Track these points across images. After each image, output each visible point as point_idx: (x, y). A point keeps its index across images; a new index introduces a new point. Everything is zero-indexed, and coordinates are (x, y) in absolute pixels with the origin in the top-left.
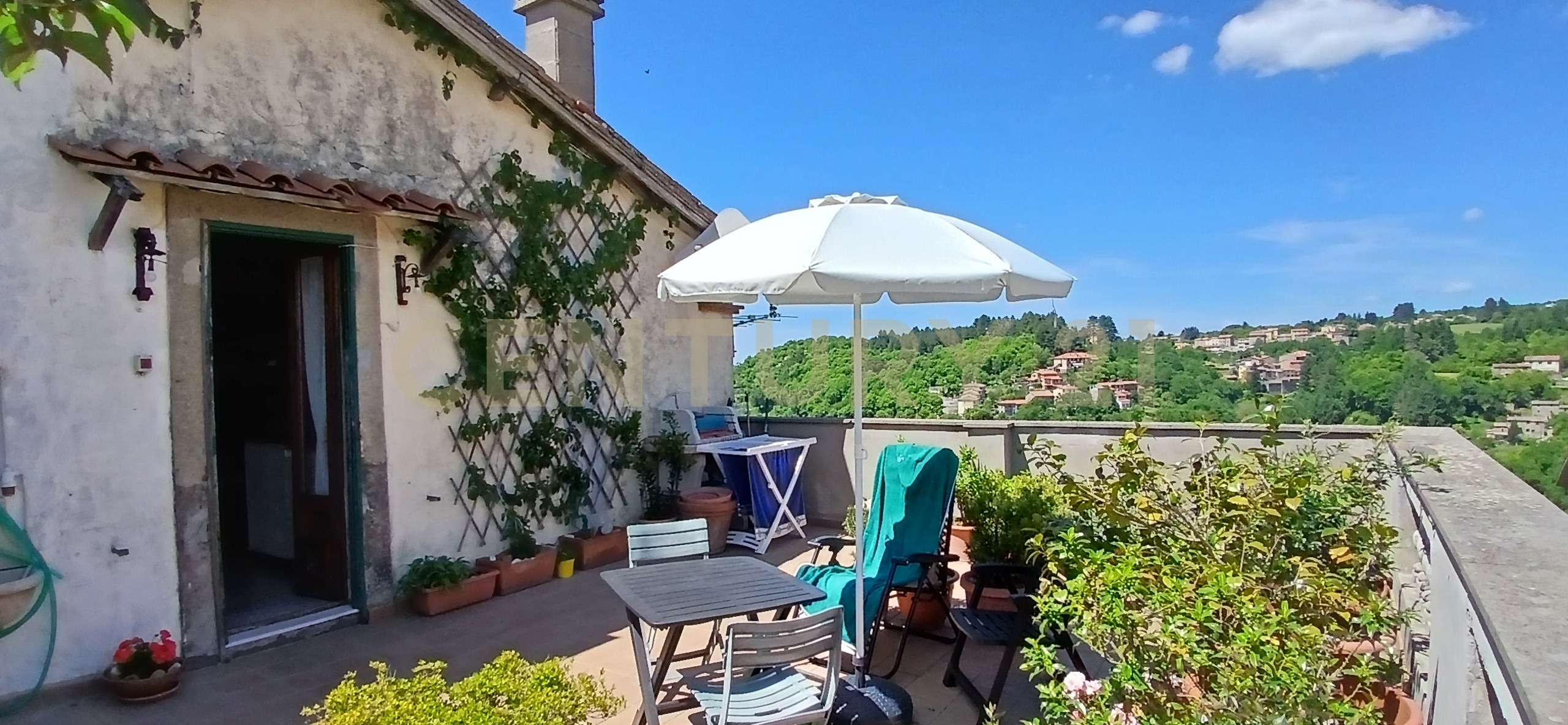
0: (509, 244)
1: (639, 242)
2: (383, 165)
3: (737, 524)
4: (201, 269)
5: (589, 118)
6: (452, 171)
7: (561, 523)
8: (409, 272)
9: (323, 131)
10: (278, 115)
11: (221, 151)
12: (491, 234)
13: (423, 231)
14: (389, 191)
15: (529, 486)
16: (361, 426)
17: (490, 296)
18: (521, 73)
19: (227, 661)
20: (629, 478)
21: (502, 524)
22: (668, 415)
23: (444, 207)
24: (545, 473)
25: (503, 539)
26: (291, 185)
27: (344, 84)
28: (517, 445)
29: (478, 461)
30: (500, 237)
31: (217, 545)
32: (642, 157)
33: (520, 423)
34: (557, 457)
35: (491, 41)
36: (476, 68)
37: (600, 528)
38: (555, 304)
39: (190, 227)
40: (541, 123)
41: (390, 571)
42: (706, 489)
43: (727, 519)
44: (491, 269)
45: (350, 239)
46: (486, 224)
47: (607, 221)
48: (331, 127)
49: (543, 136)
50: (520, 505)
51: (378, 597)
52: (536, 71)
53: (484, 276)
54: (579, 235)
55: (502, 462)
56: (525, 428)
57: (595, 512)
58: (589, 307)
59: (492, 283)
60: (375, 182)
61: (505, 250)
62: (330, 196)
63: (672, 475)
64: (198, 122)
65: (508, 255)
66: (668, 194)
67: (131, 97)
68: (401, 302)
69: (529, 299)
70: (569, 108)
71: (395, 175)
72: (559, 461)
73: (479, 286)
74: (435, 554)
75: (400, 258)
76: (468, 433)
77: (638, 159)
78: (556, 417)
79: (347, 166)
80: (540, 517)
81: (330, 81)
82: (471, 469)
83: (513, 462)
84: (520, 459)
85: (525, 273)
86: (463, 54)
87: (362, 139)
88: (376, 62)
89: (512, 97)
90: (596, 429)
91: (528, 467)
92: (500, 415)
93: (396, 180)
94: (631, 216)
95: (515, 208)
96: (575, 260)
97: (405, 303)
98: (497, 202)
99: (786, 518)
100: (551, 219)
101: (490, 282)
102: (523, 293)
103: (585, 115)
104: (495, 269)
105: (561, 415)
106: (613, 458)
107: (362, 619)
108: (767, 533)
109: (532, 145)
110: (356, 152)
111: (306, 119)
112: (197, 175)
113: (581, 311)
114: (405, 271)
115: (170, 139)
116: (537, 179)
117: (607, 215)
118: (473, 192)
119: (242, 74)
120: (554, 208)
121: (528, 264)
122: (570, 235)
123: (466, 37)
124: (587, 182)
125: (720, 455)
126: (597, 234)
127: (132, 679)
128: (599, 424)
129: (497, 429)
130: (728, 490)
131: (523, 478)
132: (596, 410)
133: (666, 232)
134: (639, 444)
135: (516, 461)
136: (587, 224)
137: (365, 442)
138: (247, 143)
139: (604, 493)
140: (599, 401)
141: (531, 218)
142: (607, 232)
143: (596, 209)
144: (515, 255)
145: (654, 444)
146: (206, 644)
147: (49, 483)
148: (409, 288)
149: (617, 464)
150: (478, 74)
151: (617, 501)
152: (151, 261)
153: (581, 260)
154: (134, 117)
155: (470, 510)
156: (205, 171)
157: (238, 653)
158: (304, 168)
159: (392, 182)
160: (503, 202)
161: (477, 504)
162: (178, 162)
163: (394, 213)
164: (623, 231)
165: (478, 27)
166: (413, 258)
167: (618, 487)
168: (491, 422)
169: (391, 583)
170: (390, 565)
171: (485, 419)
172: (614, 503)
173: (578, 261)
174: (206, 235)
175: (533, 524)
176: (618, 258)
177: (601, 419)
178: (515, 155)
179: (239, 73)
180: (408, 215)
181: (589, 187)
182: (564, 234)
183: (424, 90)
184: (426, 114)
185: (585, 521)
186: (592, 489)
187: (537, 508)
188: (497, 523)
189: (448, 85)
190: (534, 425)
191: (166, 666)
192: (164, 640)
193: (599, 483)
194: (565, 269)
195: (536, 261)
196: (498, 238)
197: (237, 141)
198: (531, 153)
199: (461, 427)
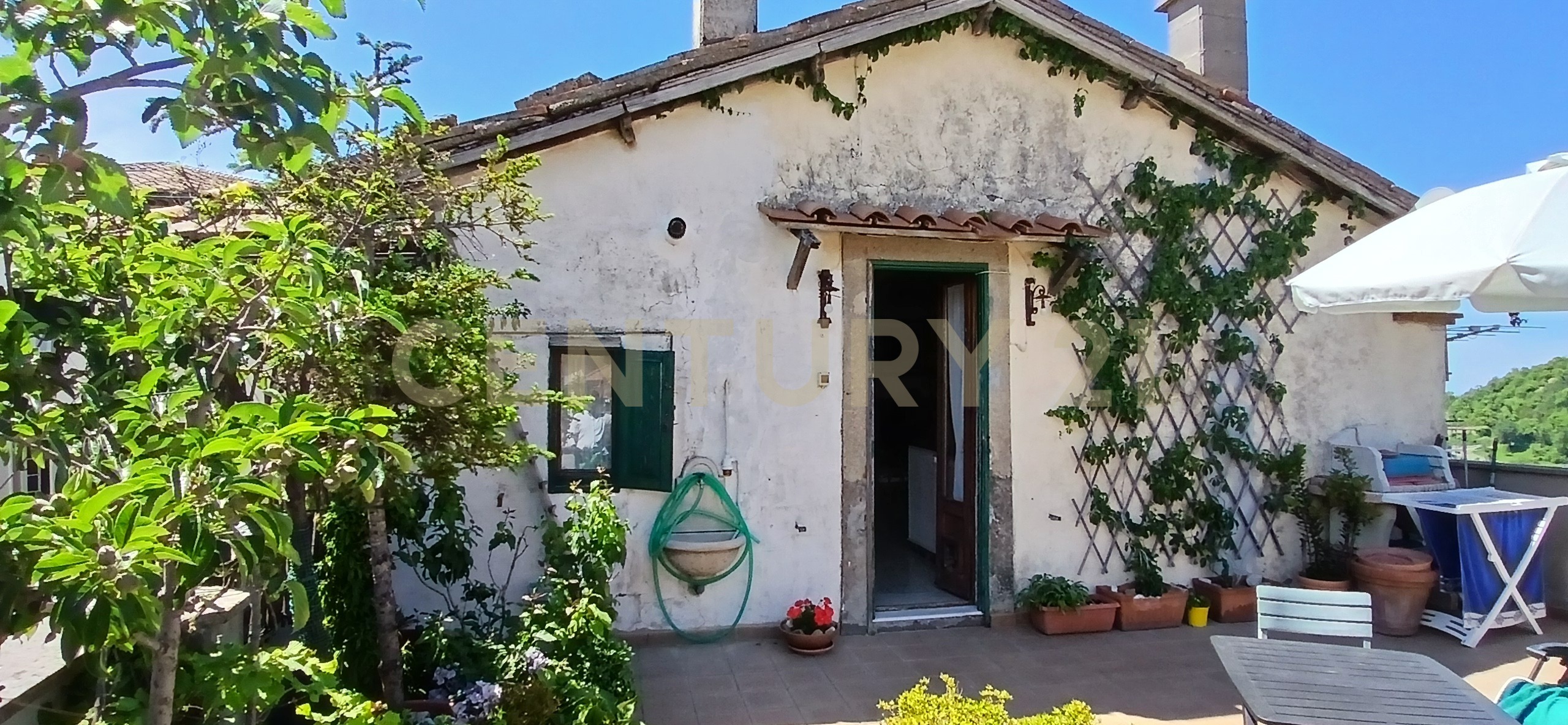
0: (1141, 258)
1: (1306, 241)
2: (1016, 194)
3: (1437, 601)
4: (867, 301)
5: (1239, 106)
6: (1082, 189)
7: (1195, 563)
8: (1037, 294)
9: (964, 171)
10: (927, 162)
11: (880, 199)
12: (1122, 249)
13: (1051, 252)
14: (1020, 216)
15: (1158, 518)
16: (990, 440)
17: (1119, 313)
18: (1157, 74)
19: (873, 634)
20: (1286, 524)
21: (1127, 554)
22: (1342, 452)
23: (1071, 226)
24: (1177, 506)
25: (1128, 570)
26: (934, 223)
27: (983, 123)
28: (1146, 471)
29: (1102, 485)
30: (1132, 251)
31: (871, 534)
32: (1308, 140)
33: (1149, 449)
34: (1192, 489)
35: (1123, 48)
36: (1110, 80)
37: (1245, 577)
38: (1194, 319)
39: (860, 266)
40: (1181, 122)
41: (1012, 582)
42: (1395, 550)
43: (1423, 593)
44: (1121, 286)
45: (985, 266)
46: (1116, 239)
47: (1263, 221)
48: (971, 165)
49: (1185, 134)
50: (1146, 537)
51: (1001, 605)
52: (1174, 68)
53: (1114, 293)
54: (1226, 239)
55: (1128, 487)
56: (1155, 454)
57: (1240, 558)
58: (1237, 322)
59: (1121, 299)
60: (1008, 210)
61: (1137, 264)
62: (966, 229)
63: (1346, 527)
64: (866, 179)
65: (1141, 269)
66: (1346, 180)
67: (816, 167)
68: (1030, 323)
69: (1164, 315)
70: (1213, 99)
71: (1027, 202)
72: (1194, 494)
73: (1108, 304)
74: (1054, 573)
75: (1030, 281)
76: (1094, 454)
77: (1303, 143)
78: (1193, 446)
79: (984, 199)
80: (1170, 553)
81: (970, 123)
82: (1094, 492)
83: (1140, 489)
84: (1148, 487)
85: (1158, 288)
86: (1094, 68)
87: (997, 173)
88: (1011, 97)
89: (1148, 102)
90: (1245, 464)
91: (1158, 497)
92: (1126, 439)
93: (1027, 206)
94: (1297, 210)
95: (1149, 219)
96: (1220, 269)
97: (1034, 323)
98: (1129, 214)
99: (1511, 605)
100: (1191, 226)
101: (1120, 299)
102: (1157, 309)
103: (1233, 104)
104: (1126, 284)
105: (1199, 442)
106: (1266, 497)
107: (985, 622)
108: (1481, 621)
109: (1170, 148)
110: (992, 186)
111: (950, 162)
112: (862, 223)
113: (1227, 326)
114: (1033, 292)
115: (844, 195)
116: (1176, 184)
117: (1262, 214)
118: (1104, 207)
119: (898, 132)
120: (1196, 213)
121: (1162, 278)
122: (1215, 241)
123: (1098, 51)
124: (1236, 179)
125: (1417, 509)
126: (1249, 237)
127: (799, 633)
128: (1248, 457)
129: (1123, 452)
130: (1429, 556)
131: (1151, 509)
132: (1244, 440)
133: (1344, 226)
134: (1303, 485)
135: (1143, 488)
136: (1236, 227)
137: (993, 456)
138: (903, 191)
139: (1253, 537)
140: (1249, 430)
141: (1167, 226)
142: (1263, 234)
143: (1251, 209)
144: (1148, 269)
145: (1323, 487)
146: (858, 616)
147: (755, 469)
148: (1036, 309)
149: (1270, 506)
150: (1112, 86)
151: (1269, 548)
152: (830, 296)
153: (1228, 269)
154: (818, 181)
155: (1092, 535)
156: (867, 219)
157: (882, 629)
158: (948, 206)
159: (1023, 209)
160: (1135, 213)
161: (1100, 528)
162: (851, 213)
163: (1022, 238)
164: (1284, 230)
165: (1111, 39)
166: (1042, 278)
167: (1272, 532)
168: (1117, 445)
169: (1012, 593)
170: (1013, 576)
171: (1109, 442)
172: (1264, 550)
173: (1223, 268)
174: (871, 272)
175: (1161, 560)
176: (1276, 262)
177: (1250, 450)
178: (1150, 162)
179: (896, 131)
180: (1035, 238)
181: (1238, 184)
182: (1207, 240)
183: (1056, 115)
184: (1058, 138)
185: (1226, 565)
186: (1237, 533)
187: (1166, 543)
188: (1120, 552)
189: (1079, 101)
190: (1166, 452)
191: (824, 628)
192: (826, 606)
193: (1246, 525)
194: (1208, 279)
195: (1172, 273)
196: (1129, 252)
197: (894, 190)
198: (1169, 157)
199: (1085, 448)
